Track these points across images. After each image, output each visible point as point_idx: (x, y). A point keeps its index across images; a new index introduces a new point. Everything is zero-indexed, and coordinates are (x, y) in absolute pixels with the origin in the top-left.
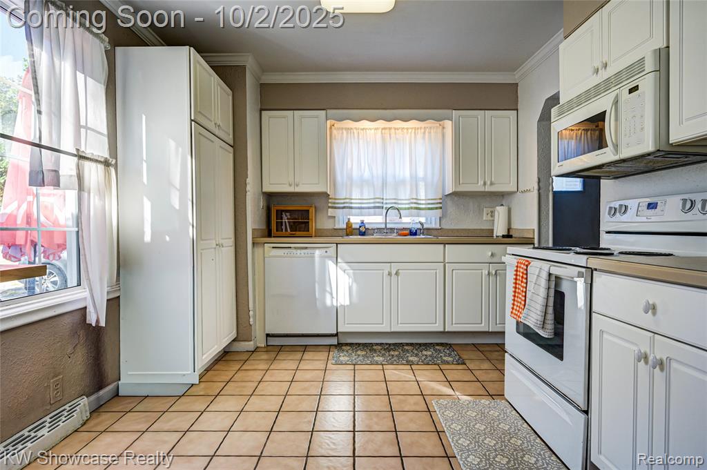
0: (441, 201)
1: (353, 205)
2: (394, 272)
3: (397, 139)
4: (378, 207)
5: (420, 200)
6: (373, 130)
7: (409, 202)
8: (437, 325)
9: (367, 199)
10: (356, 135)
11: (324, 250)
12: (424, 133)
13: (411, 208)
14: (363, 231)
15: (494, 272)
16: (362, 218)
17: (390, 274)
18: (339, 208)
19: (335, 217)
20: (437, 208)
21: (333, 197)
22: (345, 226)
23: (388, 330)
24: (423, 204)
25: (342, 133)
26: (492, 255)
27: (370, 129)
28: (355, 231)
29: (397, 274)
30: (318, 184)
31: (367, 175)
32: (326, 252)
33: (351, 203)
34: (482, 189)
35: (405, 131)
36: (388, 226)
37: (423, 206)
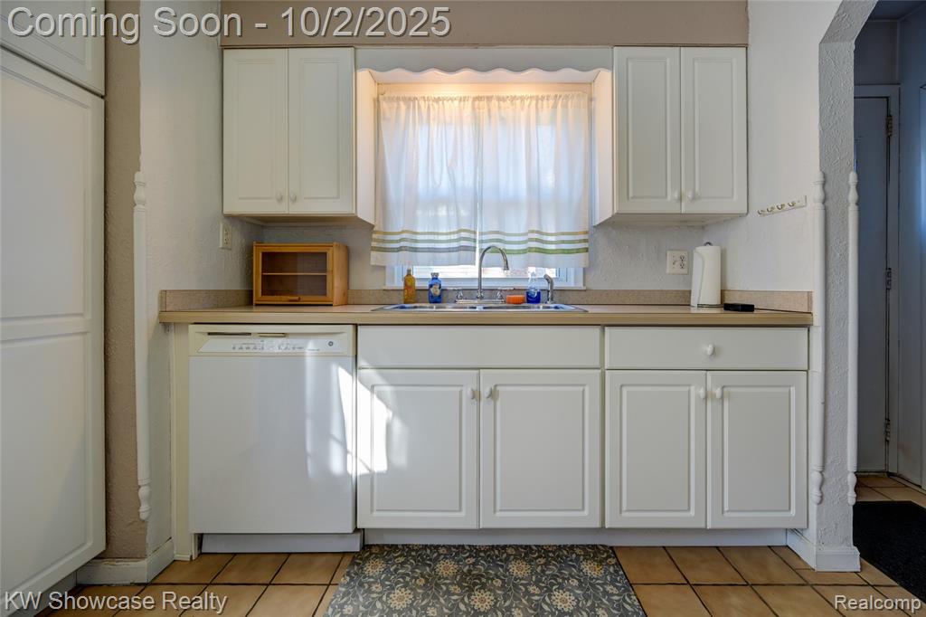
0: (586, 237)
1: (419, 245)
2: (485, 391)
3: (502, 119)
4: (466, 248)
5: (547, 234)
6: (456, 102)
7: (525, 238)
8: (586, 513)
9: (447, 234)
10: (424, 110)
11: (326, 340)
12: (555, 106)
13: (530, 250)
14: (437, 294)
15: (718, 392)
16: (436, 269)
17: (476, 395)
18: (392, 250)
19: (384, 267)
20: (578, 251)
21: (382, 229)
22: (401, 285)
23: (473, 526)
24: (551, 243)
25: (398, 108)
26: (714, 353)
27: (452, 99)
28: (421, 293)
29: (493, 395)
30: (338, 198)
31: (445, 185)
32: (331, 344)
33: (416, 241)
34: (674, 209)
35: (518, 102)
36: (484, 285)
37: (553, 247)
